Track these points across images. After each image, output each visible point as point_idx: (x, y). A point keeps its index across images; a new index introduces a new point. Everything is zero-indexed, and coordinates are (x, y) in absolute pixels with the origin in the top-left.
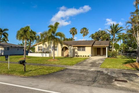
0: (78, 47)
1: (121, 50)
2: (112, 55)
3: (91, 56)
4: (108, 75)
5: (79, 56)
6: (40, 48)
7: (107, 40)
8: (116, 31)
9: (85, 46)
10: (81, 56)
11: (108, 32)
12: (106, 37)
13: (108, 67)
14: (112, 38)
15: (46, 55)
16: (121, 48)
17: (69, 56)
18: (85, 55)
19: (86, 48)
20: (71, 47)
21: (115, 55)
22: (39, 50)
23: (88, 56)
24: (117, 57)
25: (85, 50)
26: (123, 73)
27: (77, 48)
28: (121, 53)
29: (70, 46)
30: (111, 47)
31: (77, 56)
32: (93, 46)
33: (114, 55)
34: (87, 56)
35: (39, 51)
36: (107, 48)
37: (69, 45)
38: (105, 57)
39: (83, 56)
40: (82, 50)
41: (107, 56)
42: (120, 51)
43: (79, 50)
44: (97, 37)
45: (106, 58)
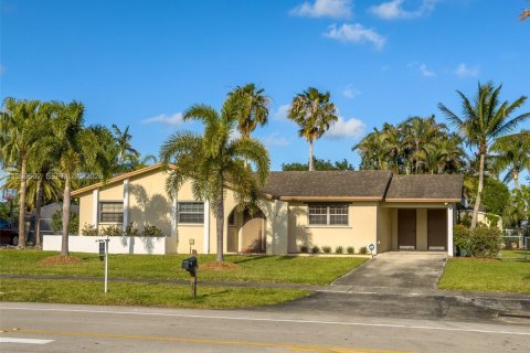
0: (310, 204)
1: (516, 218)
2: (477, 246)
3: (374, 252)
4: (474, 306)
5: (315, 251)
6: (106, 209)
7: (450, 167)
8: (491, 123)
9: (349, 203)
10: (327, 251)
11: (453, 128)
12: (444, 151)
13: (469, 285)
14: (473, 158)
15: (149, 246)
16: (516, 211)
17: (269, 252)
18: (345, 247)
19: (353, 211)
20: (278, 207)
21: (487, 247)
22: (102, 217)
23: (364, 251)
24: (500, 254)
25: (346, 223)
26: (523, 303)
27: (306, 208)
28: (520, 236)
29: (273, 198)
30: (467, 205)
31: (304, 250)
32: (387, 200)
33: (483, 243)
34: (357, 251)
35: (105, 226)
36: (450, 213)
37: (269, 196)
38: (445, 256)
39: (339, 251)
40: (332, 223)
41: (451, 252)
42: (513, 226)
43: (318, 222)
44: (396, 152)
45: (450, 260)
